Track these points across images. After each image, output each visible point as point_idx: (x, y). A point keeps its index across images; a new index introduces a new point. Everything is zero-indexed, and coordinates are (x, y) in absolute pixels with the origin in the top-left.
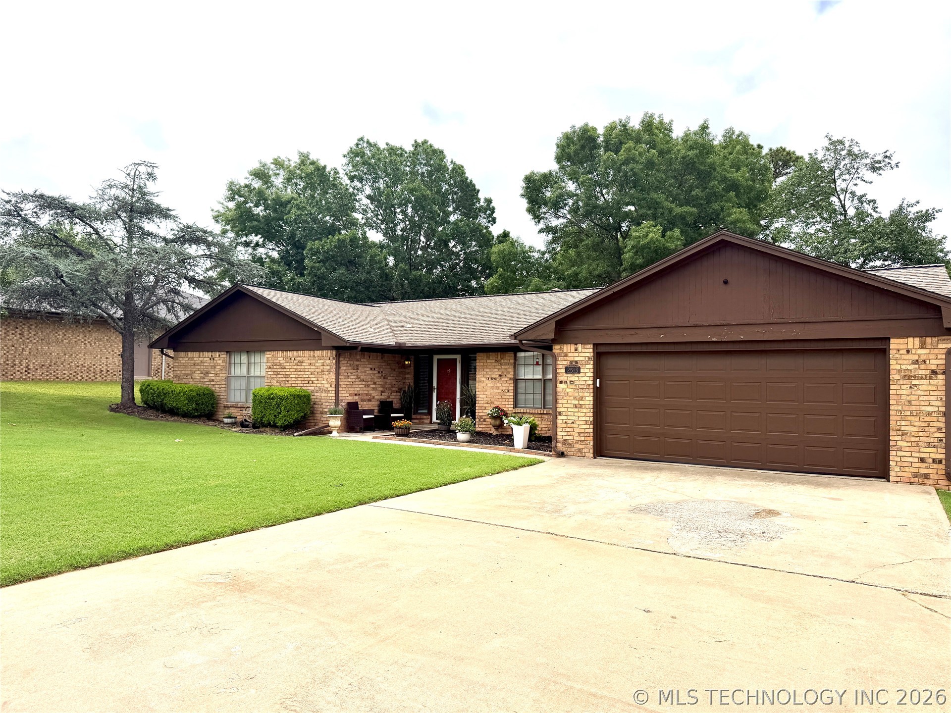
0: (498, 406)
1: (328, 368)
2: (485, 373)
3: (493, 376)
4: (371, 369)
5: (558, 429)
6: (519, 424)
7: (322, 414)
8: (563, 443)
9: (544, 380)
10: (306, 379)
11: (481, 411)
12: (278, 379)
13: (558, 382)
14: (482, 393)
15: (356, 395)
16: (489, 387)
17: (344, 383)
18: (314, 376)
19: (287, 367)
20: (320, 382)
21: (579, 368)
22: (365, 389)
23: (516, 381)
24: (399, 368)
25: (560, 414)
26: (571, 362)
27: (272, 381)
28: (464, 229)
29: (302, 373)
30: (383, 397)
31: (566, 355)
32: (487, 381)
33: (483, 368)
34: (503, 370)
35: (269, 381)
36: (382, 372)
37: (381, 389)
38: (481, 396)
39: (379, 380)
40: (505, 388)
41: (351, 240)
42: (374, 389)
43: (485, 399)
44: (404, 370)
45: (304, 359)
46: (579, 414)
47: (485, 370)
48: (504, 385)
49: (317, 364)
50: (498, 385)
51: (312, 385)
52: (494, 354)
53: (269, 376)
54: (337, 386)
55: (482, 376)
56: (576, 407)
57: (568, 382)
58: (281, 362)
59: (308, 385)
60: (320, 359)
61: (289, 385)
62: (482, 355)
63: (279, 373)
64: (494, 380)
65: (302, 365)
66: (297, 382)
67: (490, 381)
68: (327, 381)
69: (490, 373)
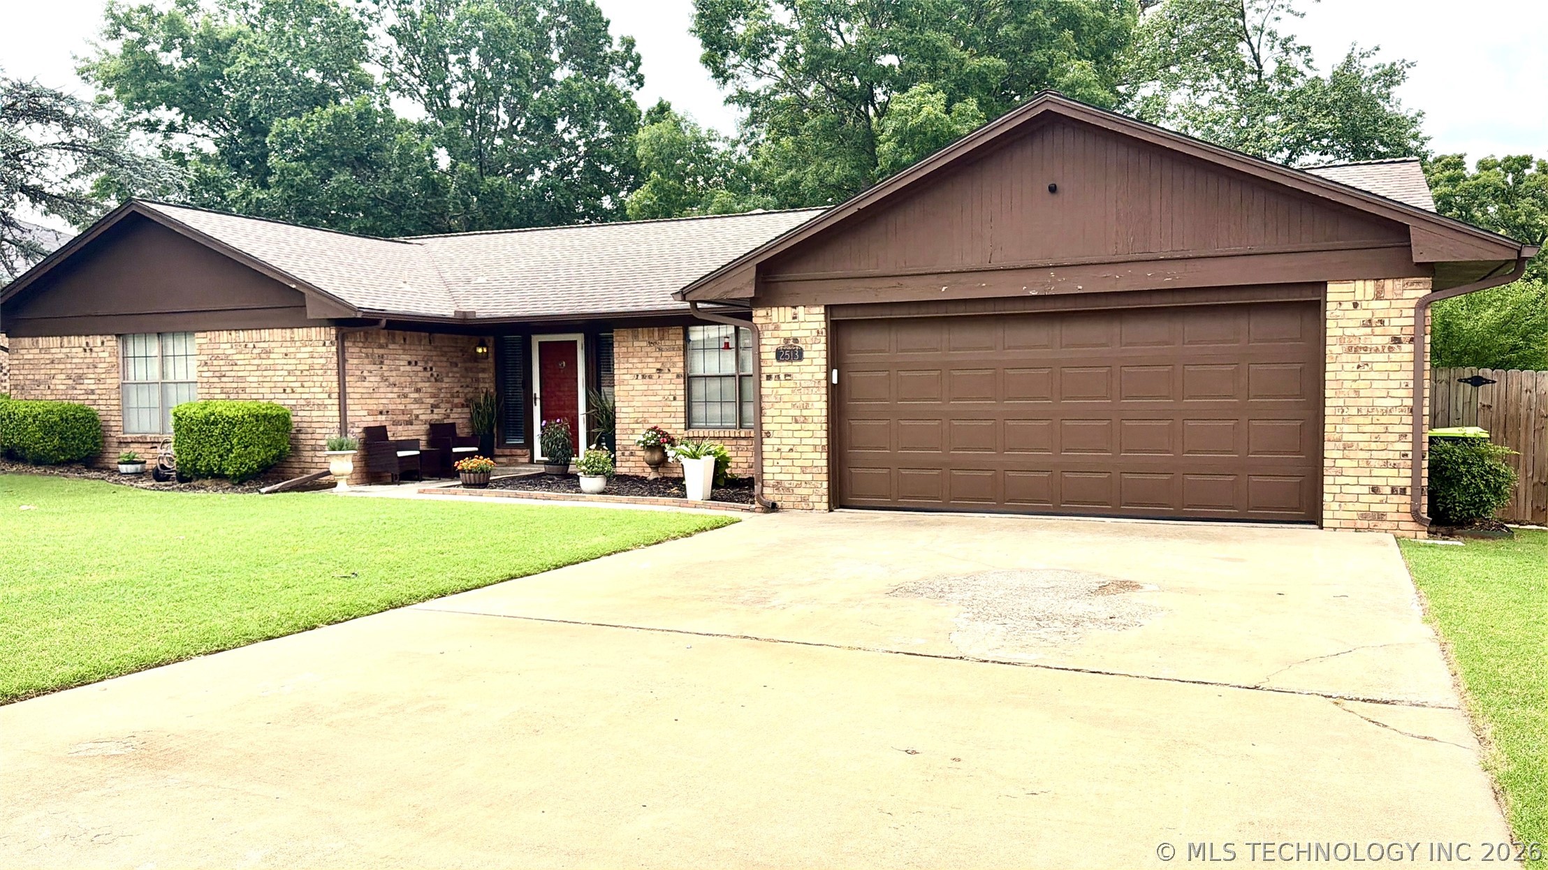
0: (656, 428)
1: (323, 361)
2: (630, 366)
3: (646, 371)
4: (410, 363)
5: (765, 463)
6: (694, 456)
7: (315, 450)
8: (773, 486)
9: (741, 377)
10: (279, 384)
11: (625, 437)
12: (222, 385)
13: (764, 377)
14: (626, 404)
15: (381, 413)
16: (638, 393)
17: (356, 390)
18: (294, 379)
19: (239, 363)
20: (307, 390)
21: (801, 351)
22: (398, 401)
23: (689, 380)
24: (465, 362)
25: (768, 435)
26: (786, 340)
27: (211, 391)
28: (582, 95)
29: (271, 373)
30: (437, 416)
31: (777, 328)
32: (635, 382)
33: (627, 356)
34: (663, 360)
35: (206, 391)
36: (431, 369)
37: (432, 401)
38: (624, 410)
39: (427, 384)
40: (667, 393)
41: (360, 116)
42: (416, 401)
43: (632, 415)
44: (476, 364)
45: (273, 345)
46: (802, 434)
47: (630, 360)
48: (666, 387)
49: (299, 356)
50: (655, 387)
51: (292, 396)
52: (646, 330)
53: (206, 380)
54: (342, 396)
55: (625, 371)
56: (796, 422)
57: (782, 377)
58: (228, 352)
59: (284, 396)
60: (306, 346)
61: (245, 396)
62: (624, 332)
63: (224, 373)
64: (647, 380)
65: (269, 358)
66: (261, 390)
67: (640, 381)
68: (321, 386)
69: (639, 366)
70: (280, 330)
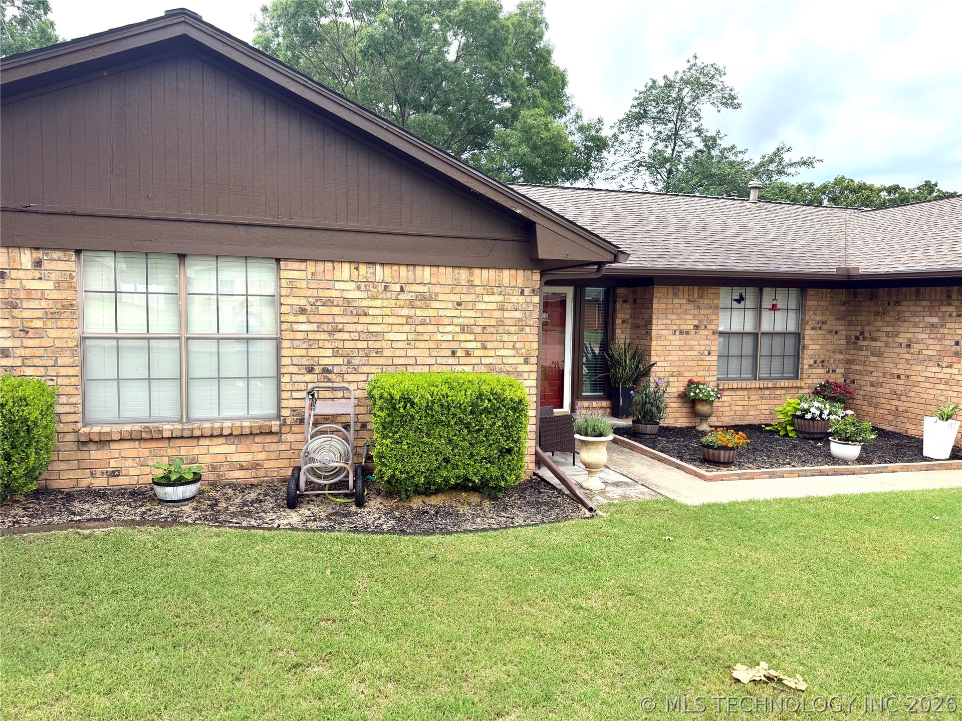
1: (518, 314)
2: (668, 322)
3: (684, 327)
9: (760, 334)
10: (444, 345)
12: (336, 344)
14: (663, 358)
16: (675, 348)
18: (472, 337)
19: (371, 311)
20: (492, 353)
27: (313, 352)
29: (431, 328)
32: (673, 337)
33: (665, 312)
34: (700, 317)
35: (304, 352)
40: (703, 348)
43: (667, 369)
45: (437, 289)
47: (669, 316)
48: (702, 342)
49: (480, 306)
50: (692, 343)
51: (463, 361)
52: (686, 288)
53: (302, 336)
55: (663, 327)
58: (350, 295)
59: (451, 361)
60: (493, 293)
61: (381, 361)
62: (664, 289)
63: (340, 326)
64: (685, 335)
65: (427, 308)
66: (410, 353)
67: (678, 337)
68: (514, 348)
69: (678, 322)
70: (450, 270)
